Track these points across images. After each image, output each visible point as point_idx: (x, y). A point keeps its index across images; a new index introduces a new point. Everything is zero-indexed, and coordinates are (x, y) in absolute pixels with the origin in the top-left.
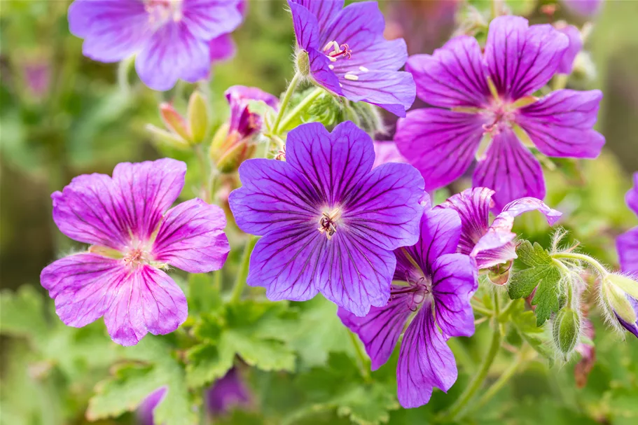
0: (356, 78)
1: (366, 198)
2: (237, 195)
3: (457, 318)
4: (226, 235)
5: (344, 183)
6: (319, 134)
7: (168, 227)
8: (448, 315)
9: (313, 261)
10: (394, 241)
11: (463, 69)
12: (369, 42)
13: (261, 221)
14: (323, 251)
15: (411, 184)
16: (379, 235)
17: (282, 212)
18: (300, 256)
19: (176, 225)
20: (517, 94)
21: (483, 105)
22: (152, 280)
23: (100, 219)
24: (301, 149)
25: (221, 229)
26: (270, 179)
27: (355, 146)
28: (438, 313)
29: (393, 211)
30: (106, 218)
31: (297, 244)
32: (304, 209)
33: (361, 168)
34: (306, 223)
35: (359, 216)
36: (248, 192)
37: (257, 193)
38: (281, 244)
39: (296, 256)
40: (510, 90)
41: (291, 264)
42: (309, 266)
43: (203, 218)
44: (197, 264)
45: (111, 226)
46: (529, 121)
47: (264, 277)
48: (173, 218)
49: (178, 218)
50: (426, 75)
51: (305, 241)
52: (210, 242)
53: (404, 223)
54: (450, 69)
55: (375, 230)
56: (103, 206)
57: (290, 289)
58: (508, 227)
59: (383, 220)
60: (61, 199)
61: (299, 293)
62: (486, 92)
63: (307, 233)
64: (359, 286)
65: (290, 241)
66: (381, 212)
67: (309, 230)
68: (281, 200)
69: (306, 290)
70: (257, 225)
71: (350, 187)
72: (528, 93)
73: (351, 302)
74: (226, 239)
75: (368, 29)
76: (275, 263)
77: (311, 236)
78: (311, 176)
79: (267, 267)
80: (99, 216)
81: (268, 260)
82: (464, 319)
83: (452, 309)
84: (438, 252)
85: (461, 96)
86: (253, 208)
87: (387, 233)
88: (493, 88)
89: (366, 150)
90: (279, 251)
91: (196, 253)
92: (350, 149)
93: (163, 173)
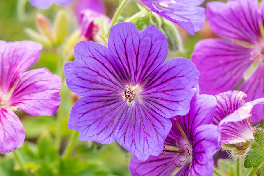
0: (167, 6)
1: (158, 82)
2: (70, 65)
3: (203, 169)
4: (60, 94)
5: (145, 70)
6: (132, 31)
7: (22, 84)
8: (198, 167)
9: (116, 120)
10: (172, 112)
11: (244, 14)
13: (84, 86)
14: (124, 115)
15: (190, 74)
16: (163, 108)
17: (100, 84)
18: (108, 115)
19: (28, 83)
21: (255, 42)
22: (4, 116)
24: (118, 41)
25: (57, 90)
26: (95, 58)
27: (155, 44)
28: (192, 167)
29: (175, 93)
31: (107, 108)
32: (115, 84)
33: (157, 60)
34: (115, 95)
35: (152, 95)
36: (79, 65)
37: (84, 67)
38: (95, 105)
39: (105, 115)
41: (101, 120)
42: (113, 123)
43: (46, 81)
44: (37, 110)
47: (79, 125)
48: (26, 78)
49: (30, 78)
50: (219, 15)
51: (113, 106)
52: (48, 96)
53: (181, 101)
54: (236, 14)
55: (161, 105)
57: (97, 135)
58: (248, 110)
59: (168, 99)
61: (101, 138)
62: (258, 33)
63: (115, 101)
64: (144, 141)
65: (102, 104)
66: (167, 92)
67: (116, 100)
68: (100, 75)
69: (107, 138)
70: (81, 88)
71: (149, 73)
73: (136, 150)
74: (59, 96)
76: (89, 117)
77: (117, 104)
78: (123, 61)
79: (83, 118)
81: (84, 113)
82: (207, 169)
83: (201, 163)
84: (198, 123)
85: (240, 33)
86: (80, 76)
87: (169, 107)
88: (263, 31)
89: (162, 47)
90: (93, 109)
91: (37, 103)
92: (152, 46)
93: (25, 49)
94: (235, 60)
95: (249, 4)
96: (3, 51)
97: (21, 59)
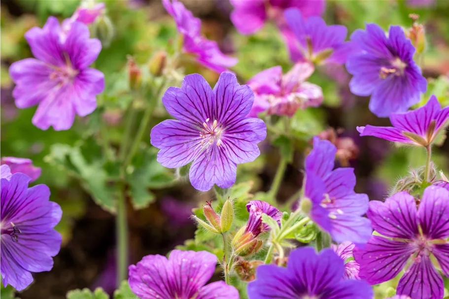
0: (335, 217)
11: (403, 216)
12: (345, 193)
20: (435, 236)
21: (413, 239)
23: (158, 286)
30: (162, 286)
40: (431, 233)
45: (165, 291)
46: (440, 254)
48: (205, 293)
50: (379, 215)
54: (395, 215)
56: (161, 278)
60: (135, 270)
62: (416, 232)
72: (442, 237)
75: (345, 185)
80: (158, 283)
85: (399, 232)
88: (420, 230)
93: (201, 261)
94: (394, 254)
95: (407, 206)
96: (180, 263)
97: (198, 272)
